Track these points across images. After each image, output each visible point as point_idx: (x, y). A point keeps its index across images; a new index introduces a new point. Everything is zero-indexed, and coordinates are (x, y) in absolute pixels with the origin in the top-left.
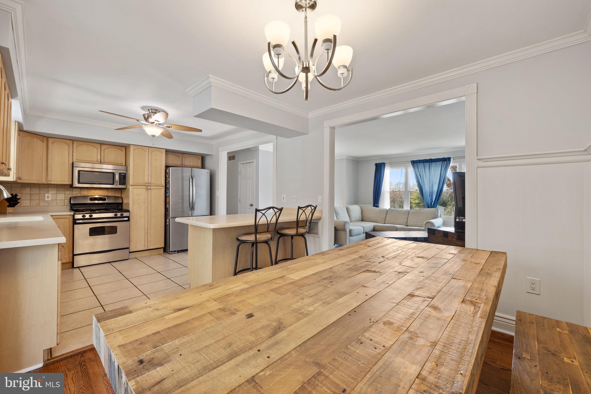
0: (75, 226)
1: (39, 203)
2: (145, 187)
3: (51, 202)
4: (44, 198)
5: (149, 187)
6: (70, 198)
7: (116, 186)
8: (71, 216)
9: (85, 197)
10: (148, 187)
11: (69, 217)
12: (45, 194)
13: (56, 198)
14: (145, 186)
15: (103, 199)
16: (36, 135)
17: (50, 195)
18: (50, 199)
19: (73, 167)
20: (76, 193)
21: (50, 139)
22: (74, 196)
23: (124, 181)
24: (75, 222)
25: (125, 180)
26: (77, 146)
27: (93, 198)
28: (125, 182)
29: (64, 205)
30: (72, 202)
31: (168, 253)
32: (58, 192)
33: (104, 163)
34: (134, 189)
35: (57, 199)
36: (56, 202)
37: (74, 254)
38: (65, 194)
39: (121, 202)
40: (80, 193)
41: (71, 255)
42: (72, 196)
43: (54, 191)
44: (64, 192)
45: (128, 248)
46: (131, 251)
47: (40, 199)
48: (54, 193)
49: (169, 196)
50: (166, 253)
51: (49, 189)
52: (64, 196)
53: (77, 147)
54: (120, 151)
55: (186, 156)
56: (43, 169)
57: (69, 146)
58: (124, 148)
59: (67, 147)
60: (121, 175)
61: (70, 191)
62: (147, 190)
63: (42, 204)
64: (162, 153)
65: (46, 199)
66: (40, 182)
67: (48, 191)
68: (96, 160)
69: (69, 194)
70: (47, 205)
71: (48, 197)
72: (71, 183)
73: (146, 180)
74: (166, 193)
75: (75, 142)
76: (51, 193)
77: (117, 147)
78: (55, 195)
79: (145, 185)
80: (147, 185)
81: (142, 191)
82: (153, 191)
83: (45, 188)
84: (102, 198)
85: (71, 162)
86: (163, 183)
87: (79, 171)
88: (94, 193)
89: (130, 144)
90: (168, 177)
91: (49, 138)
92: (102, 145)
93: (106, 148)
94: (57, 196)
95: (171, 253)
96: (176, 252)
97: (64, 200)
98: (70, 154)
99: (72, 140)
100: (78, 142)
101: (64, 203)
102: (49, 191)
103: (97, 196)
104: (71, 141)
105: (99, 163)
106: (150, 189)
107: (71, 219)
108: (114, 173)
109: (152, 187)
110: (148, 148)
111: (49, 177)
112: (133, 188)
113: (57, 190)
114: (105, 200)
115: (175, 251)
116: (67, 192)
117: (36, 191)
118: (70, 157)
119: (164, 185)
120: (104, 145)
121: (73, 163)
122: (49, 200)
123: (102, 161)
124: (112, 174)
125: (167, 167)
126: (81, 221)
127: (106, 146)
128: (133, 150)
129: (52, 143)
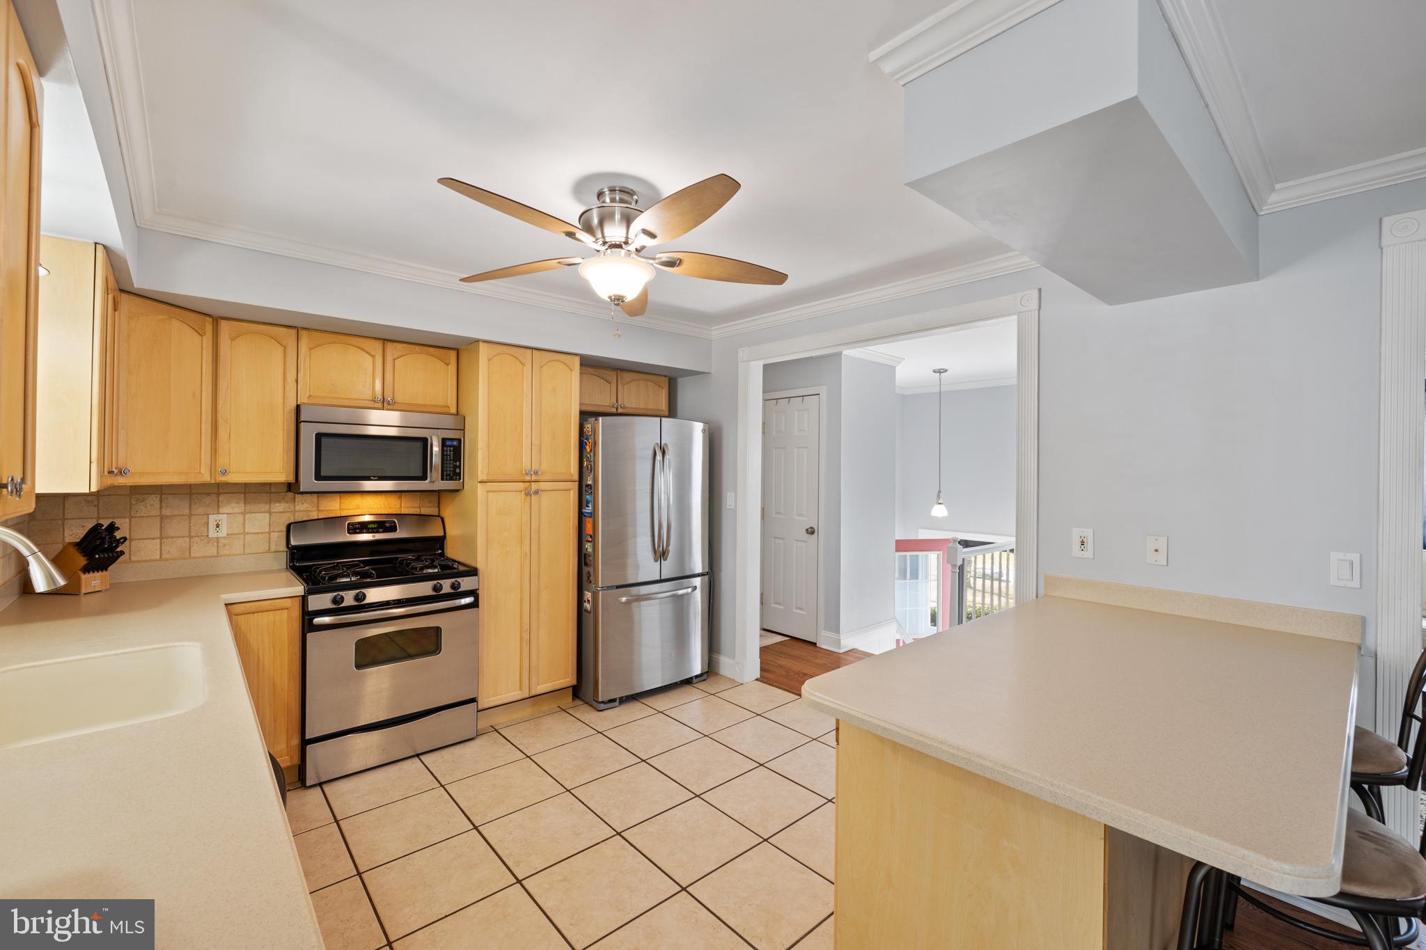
0: (310, 636)
1: (190, 548)
2: (521, 486)
3: (225, 541)
4: (206, 531)
5: (534, 486)
6: (289, 527)
7: (432, 484)
8: (297, 599)
9: (333, 522)
10: (530, 483)
11: (288, 603)
12: (208, 515)
13: (244, 528)
14: (521, 484)
15: (388, 525)
16: (177, 310)
17: (223, 519)
18: (223, 532)
19: (298, 422)
20: (305, 509)
21: (223, 324)
22: (300, 517)
23: (455, 467)
24: (307, 622)
25: (458, 463)
26: (310, 349)
27: (360, 523)
28: (458, 470)
29: (269, 551)
30: (293, 543)
31: (592, 706)
32: (248, 507)
33: (395, 407)
34: (490, 494)
35: (246, 531)
36: (242, 543)
37: (307, 737)
38: (270, 513)
39: (442, 534)
40: (318, 507)
41: (296, 741)
42: (292, 521)
43: (237, 503)
44: (266, 507)
45: (473, 700)
46: (480, 707)
47: (192, 534)
48: (236, 510)
49: (593, 515)
50: (579, 702)
51: (221, 498)
52: (268, 520)
53: (312, 351)
54: (439, 365)
55: (628, 376)
56: (203, 430)
57: (285, 347)
58: (453, 354)
59: (278, 351)
60: (447, 446)
61: (287, 502)
62: (528, 494)
63: (199, 550)
64: (572, 370)
65: (212, 533)
66: (192, 479)
67: (218, 507)
68: (368, 395)
69: (285, 511)
70: (215, 554)
71: (218, 526)
72: (291, 479)
73: (526, 464)
74: (581, 504)
75: (303, 334)
76: (228, 512)
77: (431, 350)
78: (240, 518)
79: (521, 478)
80: (528, 478)
81: (511, 498)
82: (545, 498)
83: (209, 494)
84: (385, 522)
85: (294, 405)
86: (572, 472)
87: (319, 437)
88: (358, 508)
89: (477, 341)
90: (591, 451)
91: (222, 321)
92: (389, 346)
93: (401, 353)
94: (246, 522)
95: (603, 706)
96: (617, 703)
97: (269, 533)
98: (288, 375)
99: (295, 327)
100: (313, 333)
101: (269, 543)
102: (220, 504)
103: (367, 518)
104: (293, 332)
105: (380, 405)
106: (537, 492)
107: (296, 612)
108: (424, 442)
109: (543, 486)
110: (530, 351)
111: (222, 462)
112: (488, 492)
113: (245, 500)
114: (393, 529)
115: (613, 701)
116: (277, 505)
117: (179, 507)
118: (288, 389)
119: (576, 477)
120: (395, 344)
121: (298, 408)
122: (220, 535)
123: (389, 399)
124: (419, 445)
125: (585, 415)
126: (326, 620)
127: (400, 346)
128: (486, 360)
129: (233, 339)
